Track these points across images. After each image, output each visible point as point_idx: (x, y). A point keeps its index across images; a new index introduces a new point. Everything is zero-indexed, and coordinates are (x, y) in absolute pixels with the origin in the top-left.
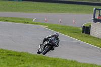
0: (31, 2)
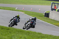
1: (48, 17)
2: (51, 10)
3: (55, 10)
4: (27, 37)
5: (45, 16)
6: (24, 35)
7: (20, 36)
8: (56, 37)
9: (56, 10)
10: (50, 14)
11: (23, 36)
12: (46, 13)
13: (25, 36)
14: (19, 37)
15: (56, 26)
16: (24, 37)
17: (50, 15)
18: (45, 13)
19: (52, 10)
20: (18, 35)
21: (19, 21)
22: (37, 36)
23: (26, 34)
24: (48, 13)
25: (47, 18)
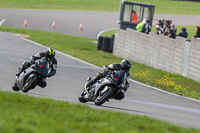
1: (111, 51)
2: (119, 26)
4: (38, 121)
5: (99, 48)
6: (28, 113)
7: (16, 117)
8: (137, 118)
9: (138, 27)
10: (115, 42)
11: (26, 116)
12: (104, 36)
13: (31, 117)
14: (13, 119)
16: (28, 119)
17: (115, 46)
18: (101, 38)
19: (124, 25)
20: (7, 112)
21: (53, 72)
22: (72, 117)
23: (36, 110)
24: (110, 36)
25: (106, 54)
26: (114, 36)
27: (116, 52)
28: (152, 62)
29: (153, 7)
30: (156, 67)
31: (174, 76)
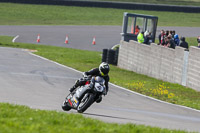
0: (9, 4)
1: (115, 64)
3: (134, 37)
15: (135, 90)
18: (105, 51)
19: (129, 37)
26: (118, 48)
27: (121, 65)
28: (153, 72)
29: (157, 18)
30: (157, 77)
31: (173, 85)
